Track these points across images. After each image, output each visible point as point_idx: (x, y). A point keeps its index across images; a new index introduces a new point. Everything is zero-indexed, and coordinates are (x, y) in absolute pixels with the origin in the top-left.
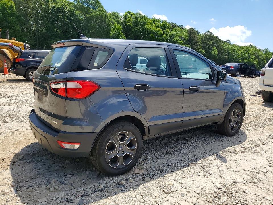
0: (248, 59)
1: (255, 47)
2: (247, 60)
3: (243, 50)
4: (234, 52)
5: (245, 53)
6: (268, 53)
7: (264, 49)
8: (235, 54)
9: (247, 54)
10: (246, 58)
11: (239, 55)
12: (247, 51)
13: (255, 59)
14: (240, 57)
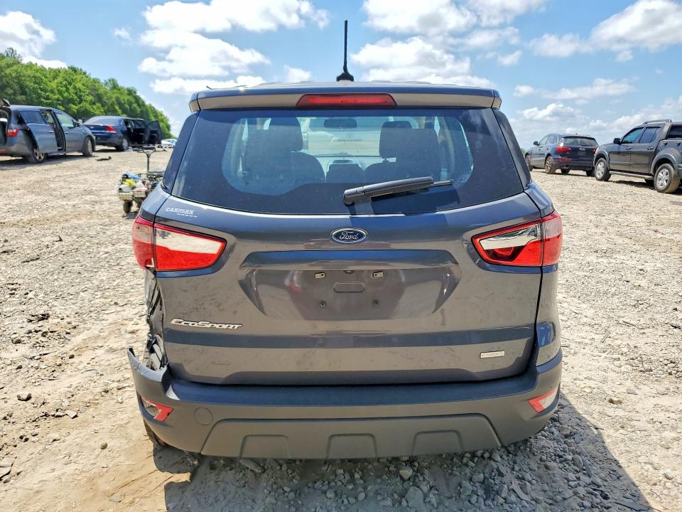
0: (80, 103)
1: (85, 73)
2: (77, 107)
3: (59, 79)
4: (39, 84)
5: (67, 90)
6: (119, 90)
7: (107, 79)
8: (41, 90)
9: (72, 90)
10: (71, 101)
11: (52, 91)
12: (70, 84)
13: (94, 103)
14: (58, 100)
